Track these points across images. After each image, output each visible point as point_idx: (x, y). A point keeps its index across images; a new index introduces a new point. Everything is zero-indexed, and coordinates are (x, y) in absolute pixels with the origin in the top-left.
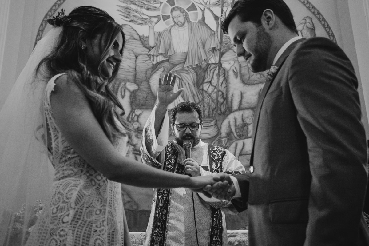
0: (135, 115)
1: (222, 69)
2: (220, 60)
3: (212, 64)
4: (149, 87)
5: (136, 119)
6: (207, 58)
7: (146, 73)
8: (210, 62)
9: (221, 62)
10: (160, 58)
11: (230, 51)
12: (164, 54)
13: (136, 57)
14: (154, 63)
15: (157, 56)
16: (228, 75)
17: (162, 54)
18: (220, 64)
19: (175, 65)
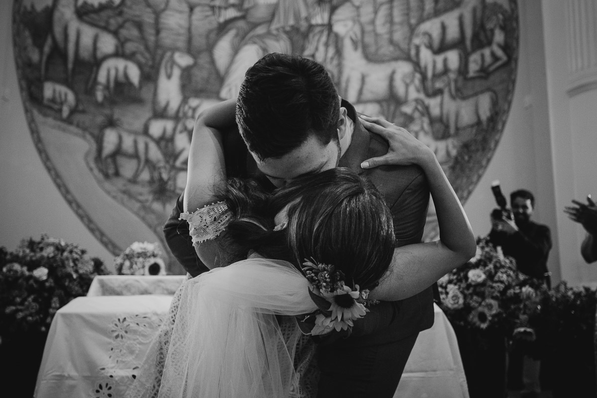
0: (190, 107)
1: (332, 35)
2: (330, 19)
3: (318, 25)
4: (213, 62)
5: (190, 113)
6: (309, 14)
7: (207, 37)
8: (314, 22)
9: (333, 22)
10: (231, 13)
11: (348, 5)
12: (238, 6)
13: (192, 9)
14: (222, 20)
15: (226, 8)
16: (342, 45)
17: (233, 6)
18: (329, 26)
19: (255, 25)
